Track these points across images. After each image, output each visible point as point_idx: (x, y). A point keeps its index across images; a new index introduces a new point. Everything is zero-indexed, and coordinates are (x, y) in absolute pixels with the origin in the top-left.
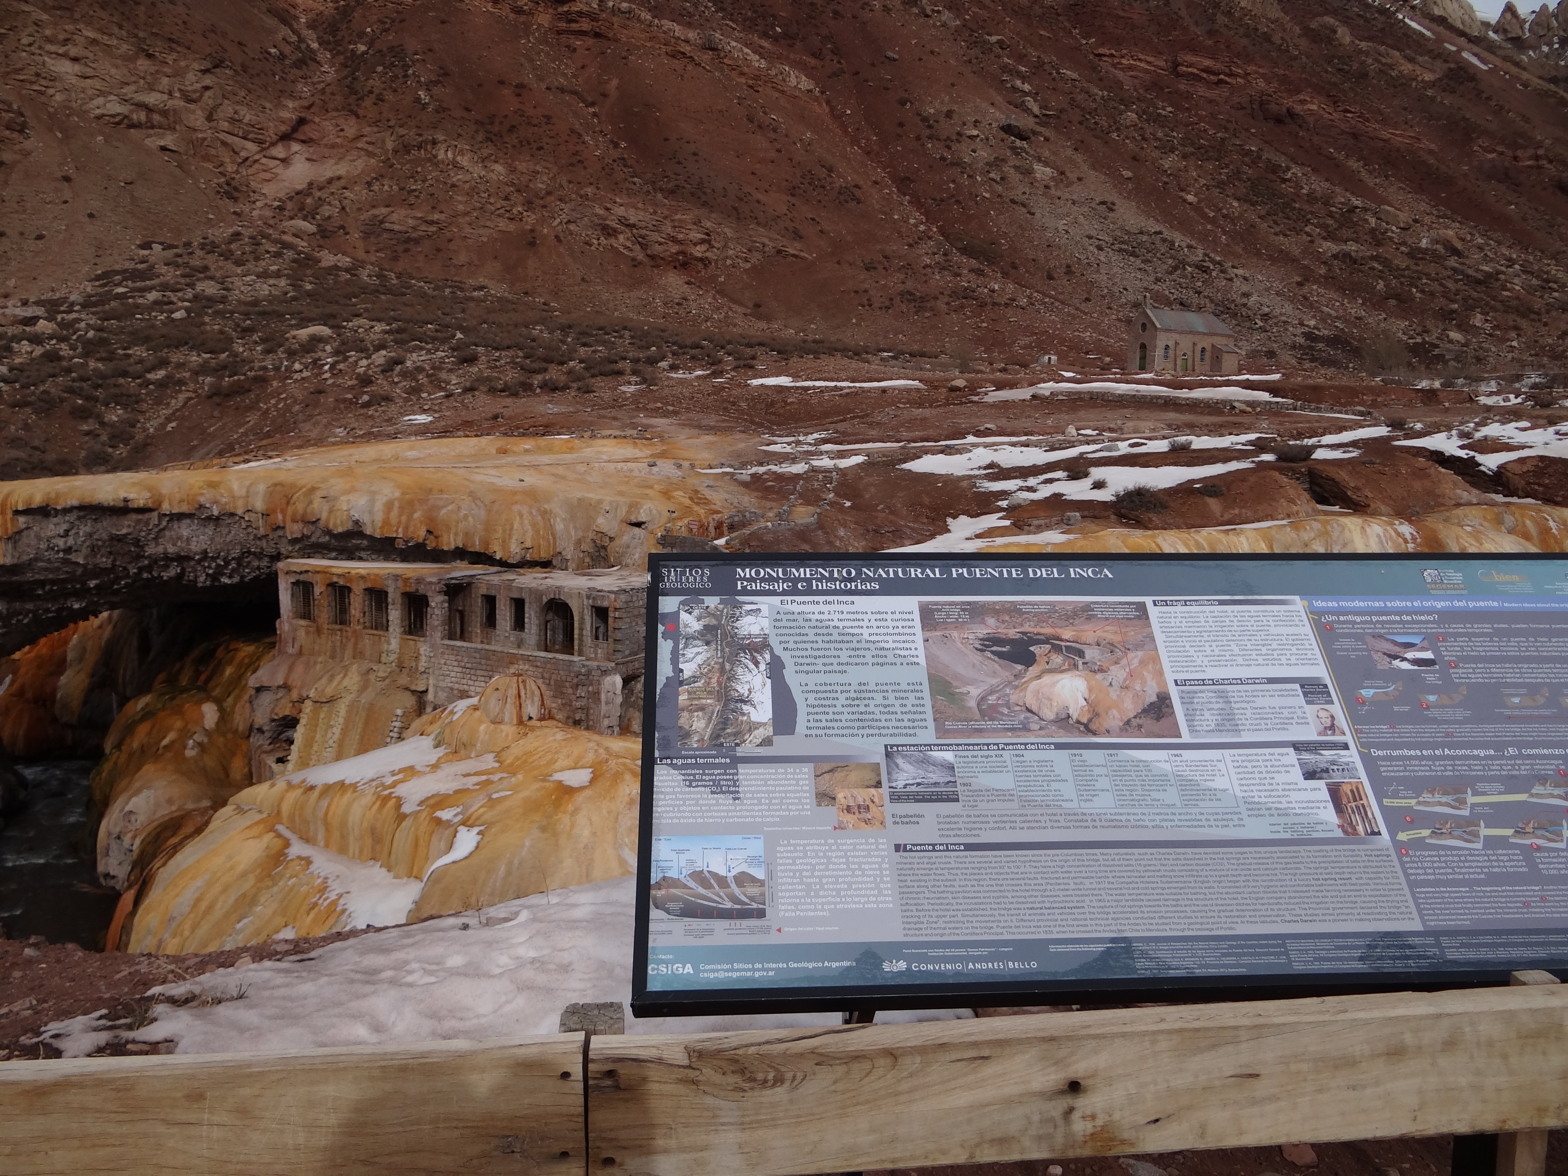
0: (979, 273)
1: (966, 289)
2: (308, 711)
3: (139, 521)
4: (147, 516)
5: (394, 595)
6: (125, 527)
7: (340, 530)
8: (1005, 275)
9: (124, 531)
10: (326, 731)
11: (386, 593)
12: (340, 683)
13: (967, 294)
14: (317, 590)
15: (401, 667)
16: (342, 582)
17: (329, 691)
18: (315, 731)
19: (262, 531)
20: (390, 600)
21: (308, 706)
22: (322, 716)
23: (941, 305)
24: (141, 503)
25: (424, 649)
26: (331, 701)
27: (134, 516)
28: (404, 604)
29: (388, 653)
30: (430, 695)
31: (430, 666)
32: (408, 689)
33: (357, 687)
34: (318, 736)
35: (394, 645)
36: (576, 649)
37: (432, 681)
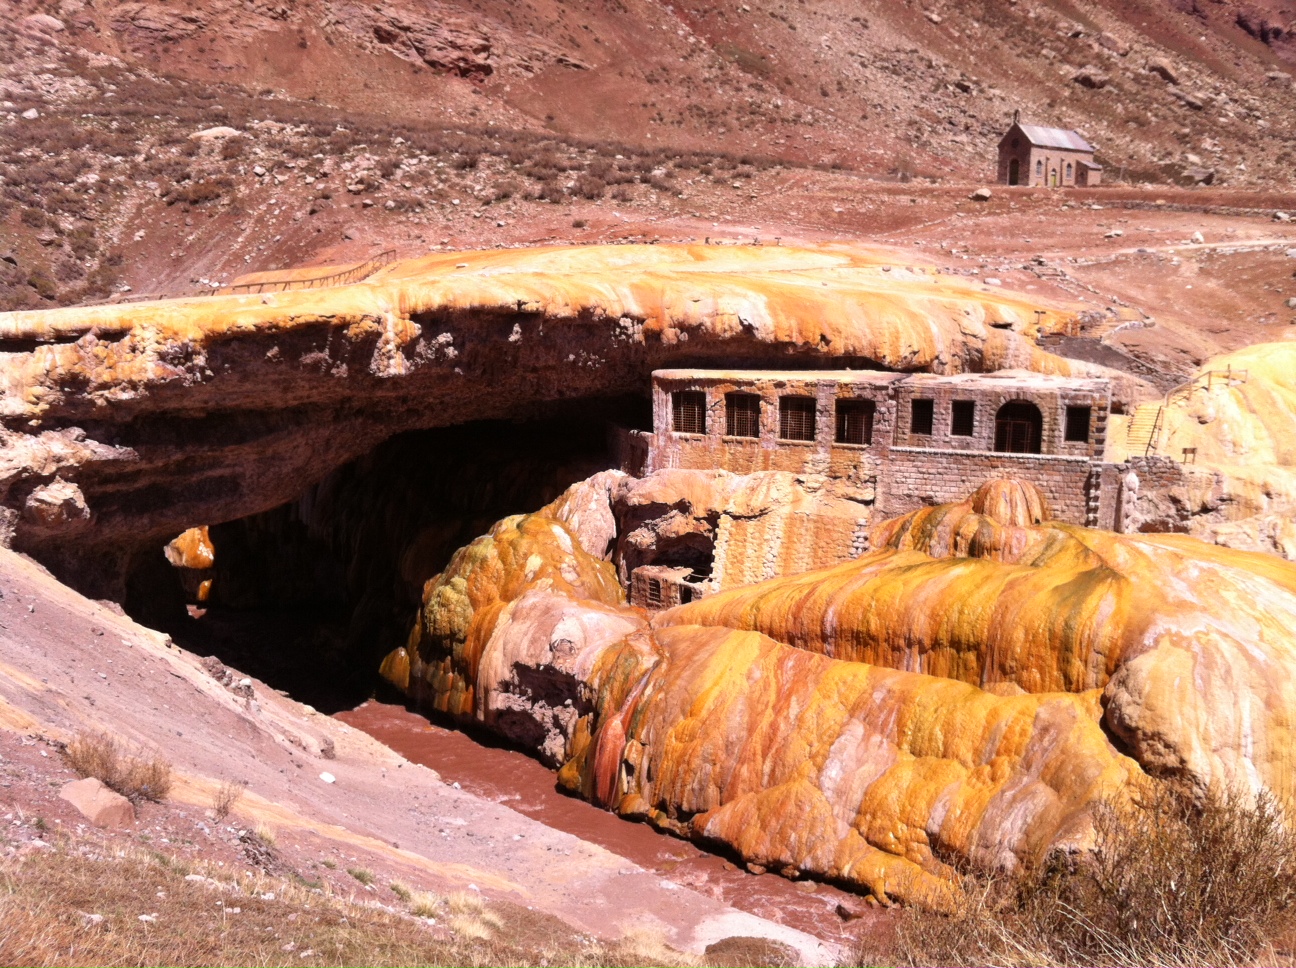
0: (760, 88)
1: (751, 104)
2: (728, 525)
5: (825, 401)
8: (783, 91)
10: (759, 545)
11: (812, 402)
12: (767, 495)
13: (754, 110)
14: (710, 402)
15: (834, 477)
16: (748, 390)
17: (757, 502)
18: (745, 546)
20: (819, 407)
21: (725, 522)
22: (750, 530)
23: (731, 119)
24: (532, 307)
25: (867, 458)
26: (761, 514)
27: (524, 322)
28: (837, 411)
29: (815, 463)
30: (879, 505)
31: (877, 472)
32: (851, 499)
33: (791, 497)
34: (750, 552)
35: (822, 455)
36: (1044, 447)
37: (880, 490)
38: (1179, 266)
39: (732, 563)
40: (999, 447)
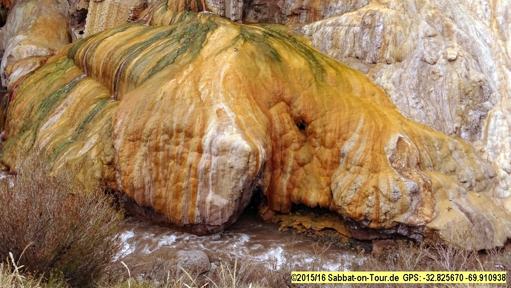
2: (91, 6)
10: (100, 17)
18: (95, 17)
22: (98, 9)
26: (102, 1)
34: (96, 20)
39: (91, 26)
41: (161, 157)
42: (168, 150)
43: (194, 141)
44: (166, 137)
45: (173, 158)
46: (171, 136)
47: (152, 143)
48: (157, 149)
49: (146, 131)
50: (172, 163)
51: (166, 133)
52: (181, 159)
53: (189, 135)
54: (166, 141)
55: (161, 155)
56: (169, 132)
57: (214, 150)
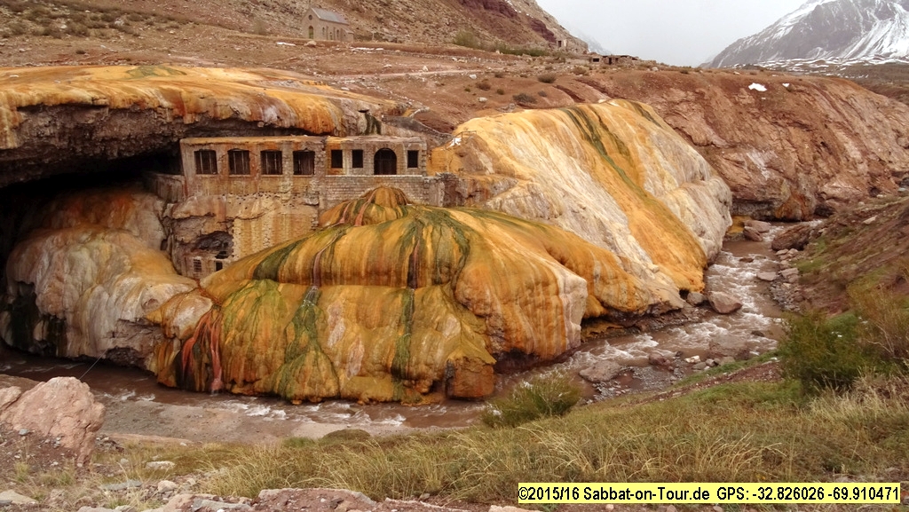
2: (240, 225)
3: (98, 115)
4: (101, 111)
5: (287, 153)
6: (90, 118)
7: (224, 117)
9: (90, 121)
10: (260, 234)
11: (280, 153)
12: (260, 206)
14: (218, 155)
15: (295, 194)
16: (241, 148)
17: (255, 210)
18: (251, 236)
19: (169, 120)
20: (284, 156)
21: (238, 223)
22: (253, 226)
24: (102, 102)
25: (313, 182)
26: (259, 216)
27: (95, 112)
28: (294, 157)
29: (284, 186)
30: (322, 206)
31: (319, 189)
32: (307, 204)
33: (273, 207)
34: (254, 238)
35: (288, 182)
36: (398, 171)
37: (321, 198)
38: (426, 83)
39: (245, 245)
40: (376, 172)
41: (530, 309)
42: (534, 301)
43: (552, 288)
44: (530, 291)
45: (539, 306)
46: (532, 290)
47: (522, 300)
48: (526, 303)
49: (513, 292)
50: (538, 311)
51: (529, 288)
52: (546, 305)
53: (546, 284)
54: (531, 295)
55: (530, 307)
56: (530, 287)
57: (568, 289)
